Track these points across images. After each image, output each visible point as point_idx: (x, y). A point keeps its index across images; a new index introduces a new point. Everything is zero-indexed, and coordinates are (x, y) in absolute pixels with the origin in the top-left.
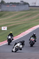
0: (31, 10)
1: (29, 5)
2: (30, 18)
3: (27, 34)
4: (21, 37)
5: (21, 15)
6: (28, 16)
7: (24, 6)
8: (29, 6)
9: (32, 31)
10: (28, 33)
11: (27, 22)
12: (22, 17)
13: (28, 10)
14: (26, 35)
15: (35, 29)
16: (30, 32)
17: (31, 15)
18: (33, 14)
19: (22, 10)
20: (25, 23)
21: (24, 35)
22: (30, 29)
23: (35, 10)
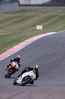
0: (22, 11)
1: (19, 3)
2: (21, 25)
3: (17, 51)
4: (6, 57)
5: (6, 20)
6: (17, 22)
7: (11, 4)
8: (20, 5)
9: (25, 46)
10: (19, 50)
11: (16, 32)
12: (8, 23)
13: (18, 12)
14: (14, 53)
15: (29, 44)
16: (21, 48)
17: (22, 20)
18: (26, 18)
19: (8, 12)
20: (13, 34)
21: (12, 54)
22: (21, 44)
23: (30, 11)
